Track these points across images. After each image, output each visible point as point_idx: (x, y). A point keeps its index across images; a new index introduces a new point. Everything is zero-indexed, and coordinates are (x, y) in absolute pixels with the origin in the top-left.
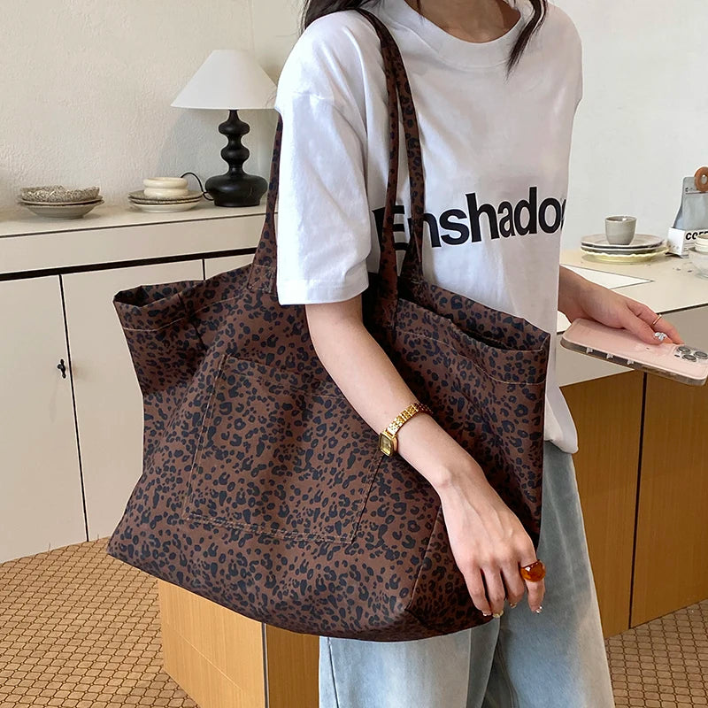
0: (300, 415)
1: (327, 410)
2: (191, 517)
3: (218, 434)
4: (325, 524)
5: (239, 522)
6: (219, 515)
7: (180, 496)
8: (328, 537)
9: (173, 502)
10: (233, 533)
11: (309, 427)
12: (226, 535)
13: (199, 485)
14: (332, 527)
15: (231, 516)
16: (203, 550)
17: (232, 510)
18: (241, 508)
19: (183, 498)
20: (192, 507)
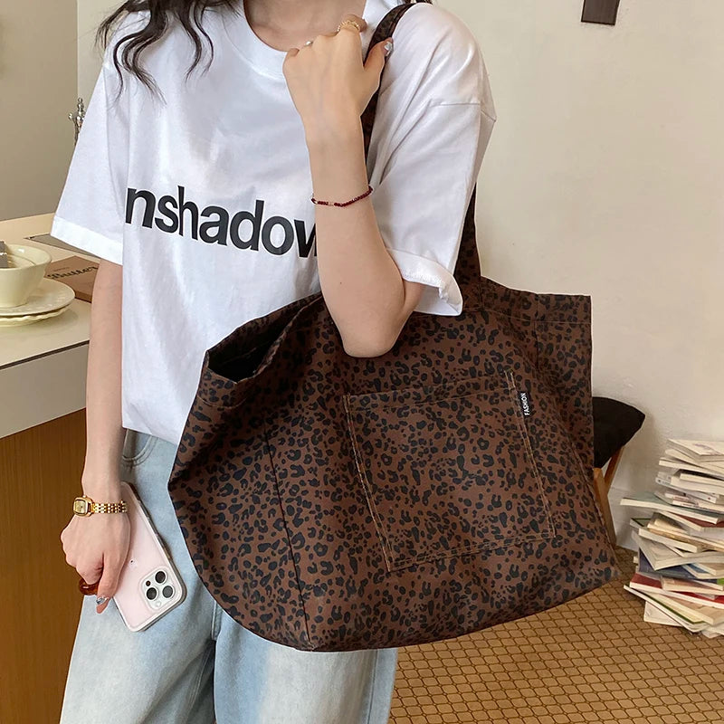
0: (436, 427)
1: (456, 413)
2: (396, 565)
3: (375, 476)
4: (519, 527)
5: (439, 551)
6: (419, 552)
7: (376, 549)
8: (528, 537)
9: (372, 558)
10: (437, 565)
11: (448, 435)
12: (433, 569)
13: (389, 530)
14: (527, 527)
15: (430, 548)
16: (418, 593)
17: (429, 543)
18: (436, 538)
19: (379, 550)
20: (394, 555)
